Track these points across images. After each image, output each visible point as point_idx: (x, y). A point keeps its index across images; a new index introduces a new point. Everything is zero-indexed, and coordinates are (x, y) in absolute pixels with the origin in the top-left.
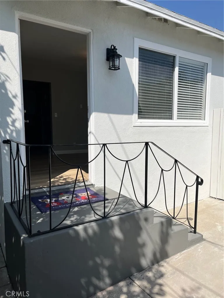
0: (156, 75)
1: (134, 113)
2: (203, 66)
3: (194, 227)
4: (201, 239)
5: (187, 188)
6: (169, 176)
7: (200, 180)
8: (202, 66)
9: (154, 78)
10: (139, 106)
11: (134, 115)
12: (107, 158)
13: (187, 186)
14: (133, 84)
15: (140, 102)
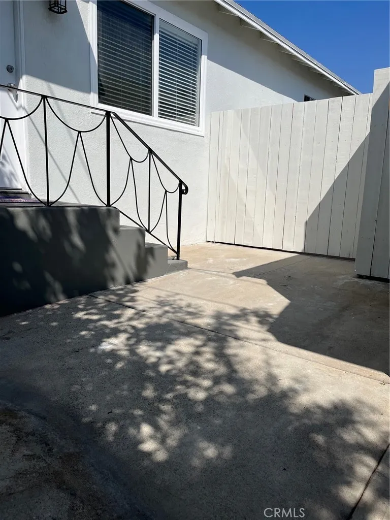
0: (125, 41)
1: (93, 91)
2: (196, 45)
3: (176, 250)
4: (184, 266)
5: (166, 193)
6: (141, 169)
7: (183, 188)
8: (194, 44)
9: (122, 44)
10: (99, 80)
11: (92, 94)
12: (51, 154)
13: (166, 191)
14: (90, 44)
15: (100, 74)
